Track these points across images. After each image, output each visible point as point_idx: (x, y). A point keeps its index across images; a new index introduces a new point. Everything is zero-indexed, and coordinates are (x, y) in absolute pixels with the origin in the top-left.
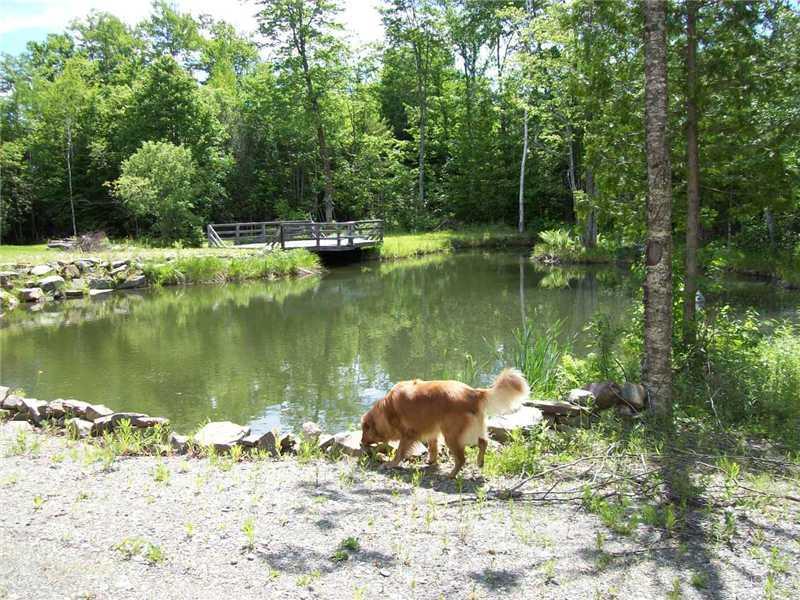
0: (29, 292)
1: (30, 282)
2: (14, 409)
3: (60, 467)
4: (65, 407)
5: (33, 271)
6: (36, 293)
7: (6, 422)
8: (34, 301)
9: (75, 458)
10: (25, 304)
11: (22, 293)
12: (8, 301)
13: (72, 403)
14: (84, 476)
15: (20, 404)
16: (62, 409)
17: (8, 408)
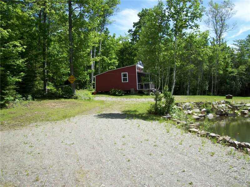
0: (244, 111)
1: (245, 108)
2: (231, 143)
3: (240, 160)
4: (245, 144)
5: (246, 105)
6: (246, 112)
7: (229, 147)
8: (245, 114)
9: (244, 158)
10: (243, 115)
11: (242, 111)
12: (238, 113)
13: (247, 143)
14: (245, 164)
15: (233, 142)
16: (244, 145)
17: (230, 143)
